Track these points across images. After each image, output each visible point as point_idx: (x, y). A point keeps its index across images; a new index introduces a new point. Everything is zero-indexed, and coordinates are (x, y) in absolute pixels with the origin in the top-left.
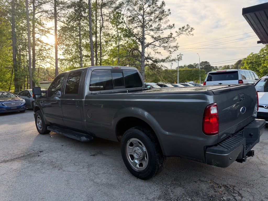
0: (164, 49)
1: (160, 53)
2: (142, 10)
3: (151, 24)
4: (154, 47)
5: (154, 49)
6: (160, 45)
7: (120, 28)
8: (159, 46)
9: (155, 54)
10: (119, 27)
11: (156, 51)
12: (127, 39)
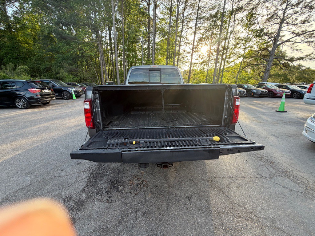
0: (309, 45)
1: (300, 50)
2: (286, 2)
3: (296, 17)
4: (293, 44)
5: (292, 47)
6: (302, 41)
7: (252, 30)
8: (300, 43)
9: (292, 51)
10: (251, 28)
11: (295, 48)
12: (258, 39)
